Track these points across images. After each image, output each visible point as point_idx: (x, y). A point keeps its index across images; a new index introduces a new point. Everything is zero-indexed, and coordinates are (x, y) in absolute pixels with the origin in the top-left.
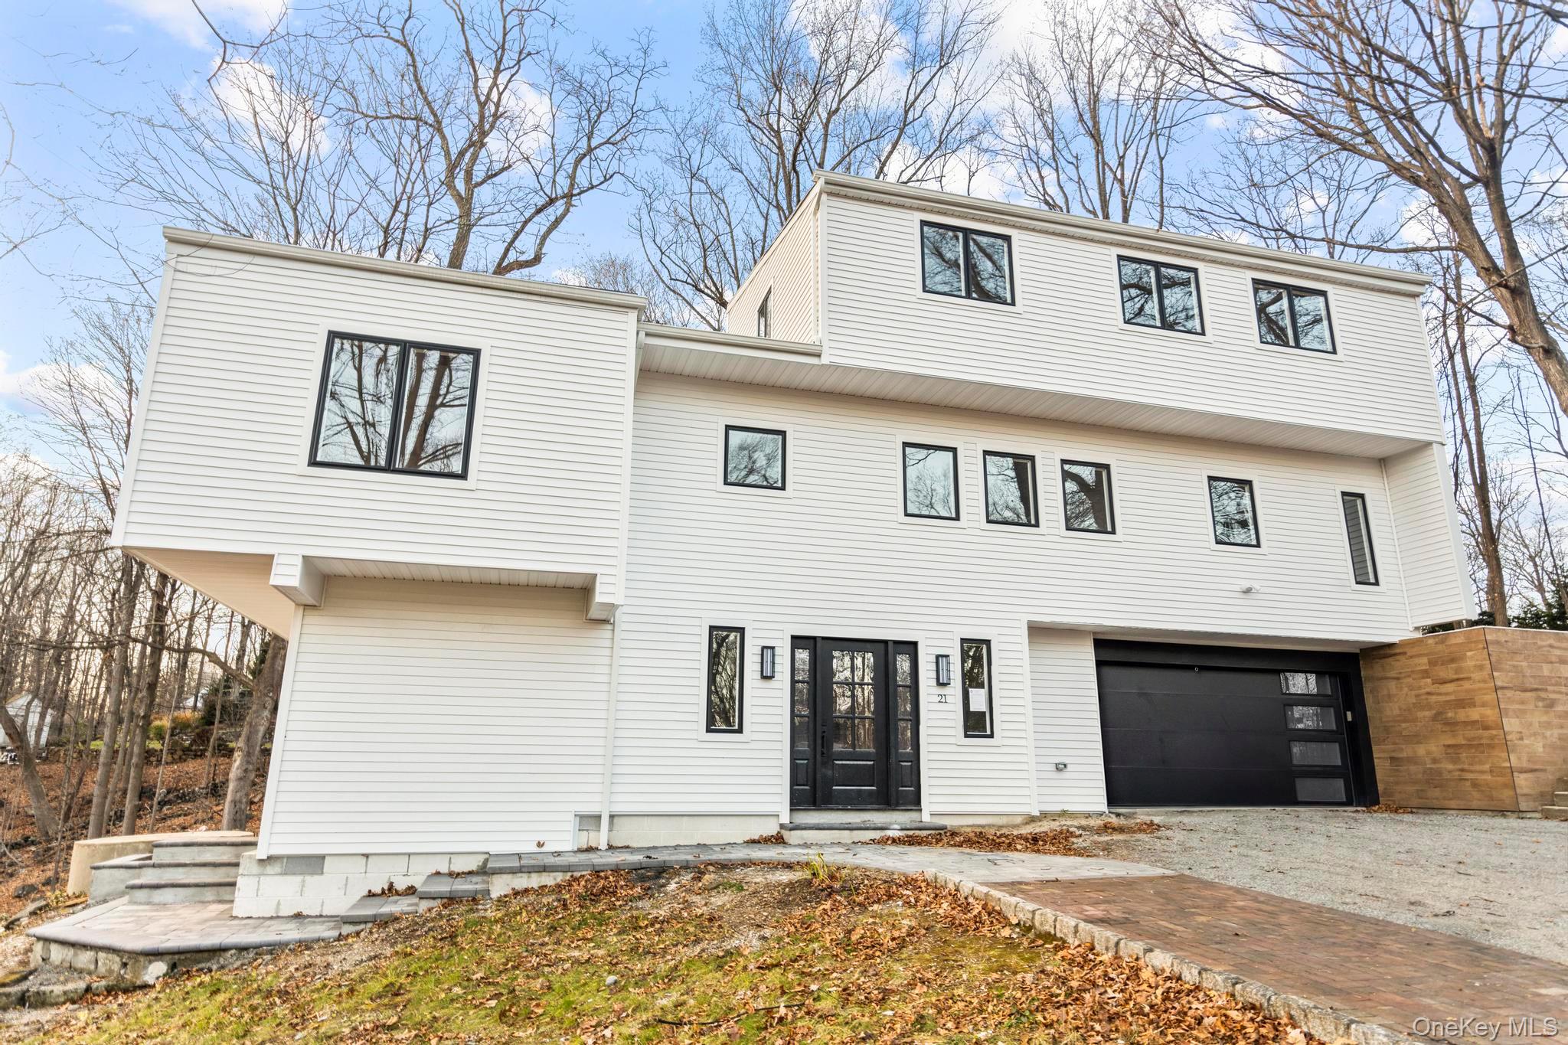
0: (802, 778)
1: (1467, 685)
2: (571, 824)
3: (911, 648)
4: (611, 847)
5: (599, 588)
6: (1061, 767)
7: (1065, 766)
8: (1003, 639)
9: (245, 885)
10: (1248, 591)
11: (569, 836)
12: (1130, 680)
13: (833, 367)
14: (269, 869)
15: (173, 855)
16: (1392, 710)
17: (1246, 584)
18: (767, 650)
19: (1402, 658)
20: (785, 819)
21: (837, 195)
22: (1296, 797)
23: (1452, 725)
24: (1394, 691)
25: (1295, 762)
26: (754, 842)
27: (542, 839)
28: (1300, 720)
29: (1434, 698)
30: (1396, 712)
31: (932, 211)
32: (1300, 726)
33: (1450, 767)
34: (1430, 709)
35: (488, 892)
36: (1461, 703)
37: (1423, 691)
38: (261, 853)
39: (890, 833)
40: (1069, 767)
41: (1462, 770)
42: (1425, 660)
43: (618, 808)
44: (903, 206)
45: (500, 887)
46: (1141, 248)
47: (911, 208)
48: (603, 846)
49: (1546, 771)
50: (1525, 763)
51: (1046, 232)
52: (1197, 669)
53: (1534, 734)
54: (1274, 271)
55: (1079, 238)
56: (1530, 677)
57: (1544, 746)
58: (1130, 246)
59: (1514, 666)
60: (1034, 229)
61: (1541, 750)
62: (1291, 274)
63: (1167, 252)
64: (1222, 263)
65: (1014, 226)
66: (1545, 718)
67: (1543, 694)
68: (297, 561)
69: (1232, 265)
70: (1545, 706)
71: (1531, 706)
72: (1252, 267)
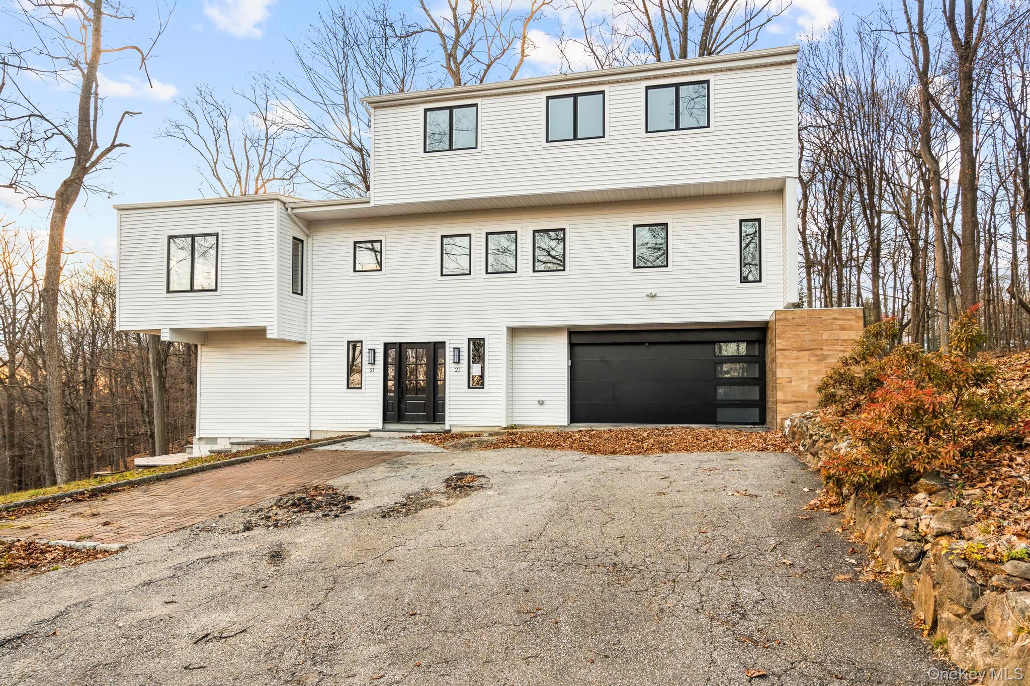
0: (390, 408)
1: (774, 348)
3: (442, 345)
5: (268, 332)
6: (541, 403)
7: (543, 402)
9: (196, 448)
10: (649, 296)
12: (594, 354)
13: (379, 207)
18: (372, 351)
19: (769, 330)
20: (381, 427)
22: (716, 419)
25: (719, 398)
28: (728, 372)
30: (769, 365)
31: (430, 102)
32: (727, 376)
36: (773, 360)
38: (198, 438)
39: (417, 434)
40: (546, 403)
41: (773, 402)
42: (771, 332)
44: (414, 104)
47: (419, 103)
49: (806, 402)
50: (789, 397)
51: (499, 95)
52: (647, 344)
53: (802, 379)
54: (664, 76)
55: (521, 92)
56: (809, 341)
57: (809, 386)
58: (555, 88)
59: (795, 335)
60: (491, 95)
61: (805, 389)
62: (678, 75)
63: (582, 85)
64: (623, 81)
65: (479, 97)
66: (815, 368)
67: (818, 352)
68: (168, 331)
69: (631, 80)
70: (818, 360)
71: (805, 360)
72: (645, 79)
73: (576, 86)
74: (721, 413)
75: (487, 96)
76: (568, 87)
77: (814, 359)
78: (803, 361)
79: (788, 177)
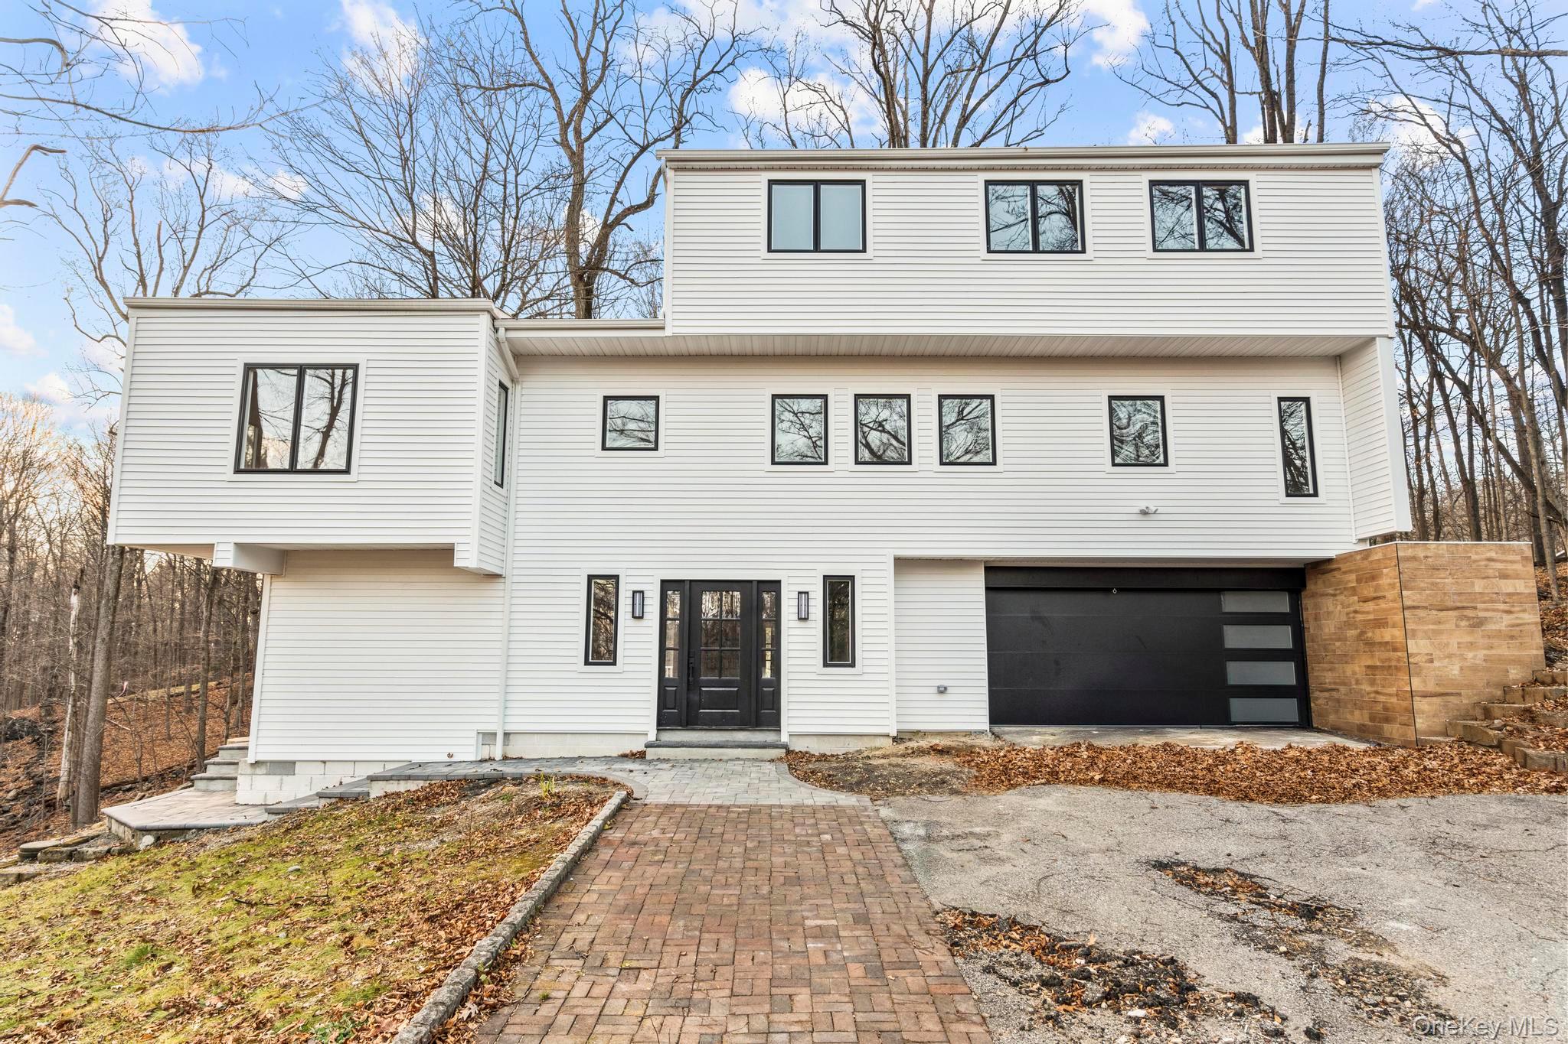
0: (670, 702)
1: (1383, 604)
2: (472, 740)
3: (775, 586)
4: (505, 758)
5: (456, 555)
6: (942, 690)
7: (946, 688)
8: (866, 574)
9: (243, 781)
10: (1144, 513)
11: (473, 749)
12: (1020, 606)
13: (675, 337)
14: (258, 771)
15: (232, 756)
16: (1329, 627)
17: (1143, 505)
18: (638, 594)
19: (1336, 573)
20: (652, 737)
21: (685, 169)
22: (1230, 721)
23: (1371, 644)
24: (1331, 608)
25: (1232, 681)
26: (624, 756)
27: (451, 750)
29: (1360, 617)
30: (1333, 630)
31: (780, 169)
33: (1369, 689)
34: (1356, 629)
35: (368, 794)
36: (1380, 623)
37: (1352, 609)
38: (251, 759)
40: (949, 690)
41: (1377, 692)
42: (1353, 577)
43: (510, 728)
44: (750, 169)
45: (377, 790)
46: (1014, 169)
47: (758, 169)
48: (498, 757)
49: (1459, 694)
50: (1431, 687)
51: (905, 169)
52: (1115, 591)
53: (1450, 656)
54: (1179, 168)
55: (942, 170)
56: (1454, 594)
57: (1461, 669)
58: (1001, 169)
59: (1432, 584)
60: (890, 169)
61: (1456, 672)
62: (1201, 168)
63: (1045, 168)
64: (1112, 169)
65: (868, 169)
66: (1468, 639)
67: (1469, 613)
68: (231, 547)
69: (1126, 169)
70: (1470, 626)
71: (1451, 626)
72: (1148, 168)
73: (1036, 168)
74: (1238, 707)
75: (882, 169)
76: (1023, 169)
77: (1464, 623)
78: (1447, 626)
79: (1380, 336)
